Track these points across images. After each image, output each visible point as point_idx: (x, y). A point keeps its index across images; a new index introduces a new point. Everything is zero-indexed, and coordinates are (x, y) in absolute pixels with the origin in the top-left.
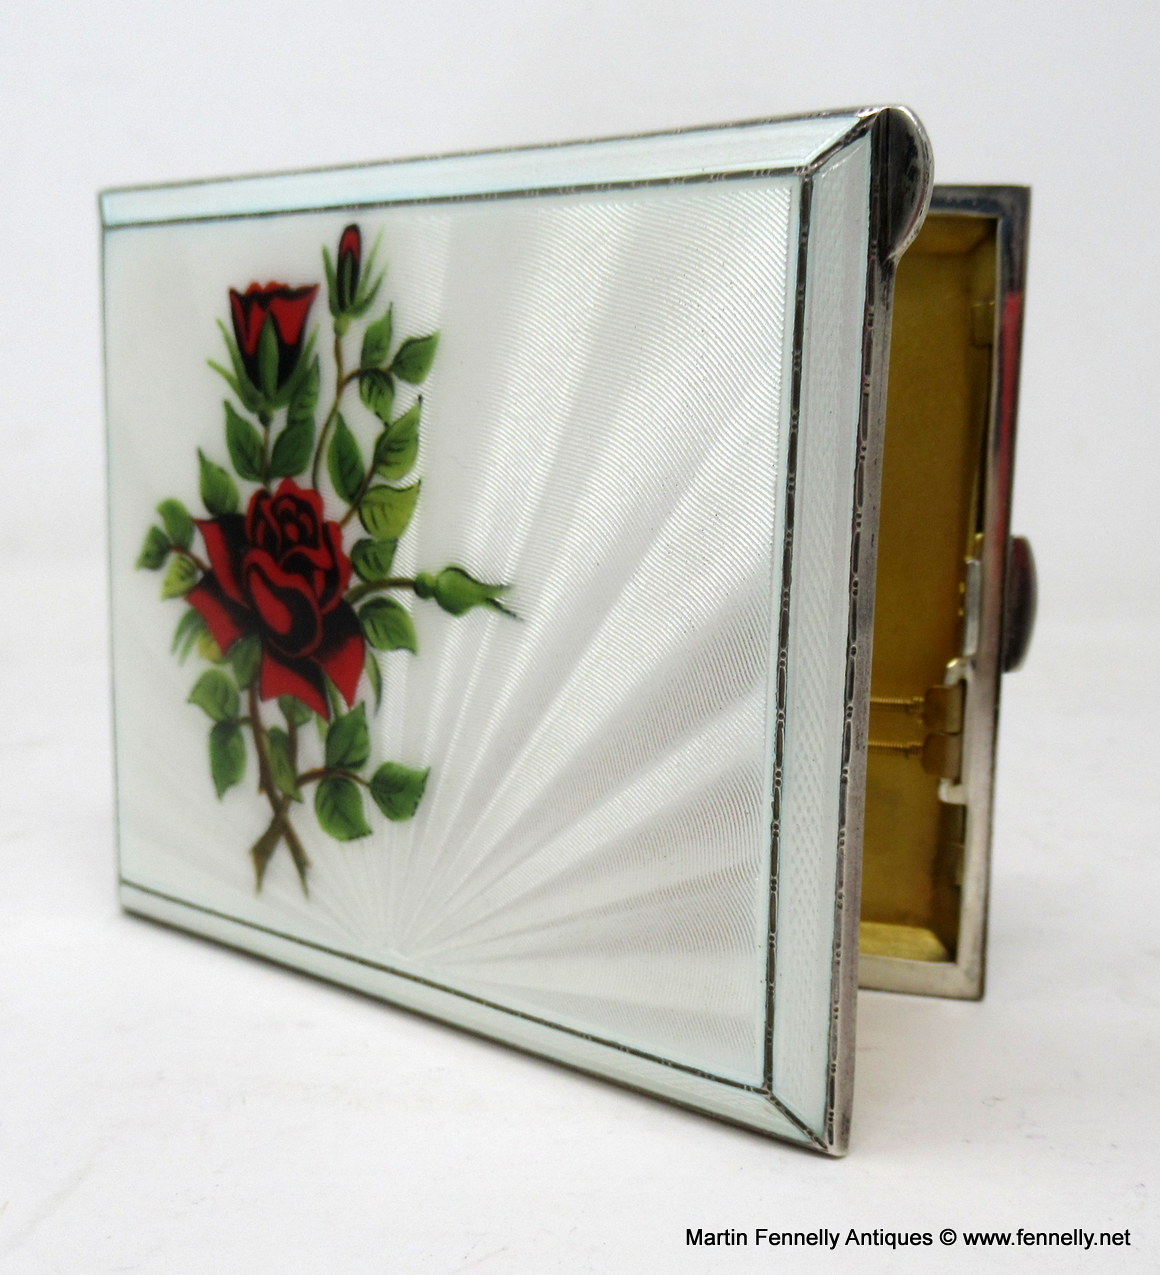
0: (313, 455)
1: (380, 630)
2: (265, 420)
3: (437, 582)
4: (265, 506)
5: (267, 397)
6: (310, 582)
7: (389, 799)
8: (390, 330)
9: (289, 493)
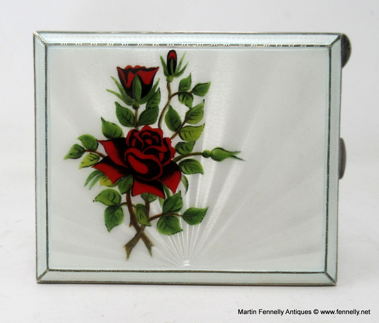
0: (158, 118)
1: (188, 168)
2: (136, 108)
3: (212, 152)
4: (136, 135)
5: (136, 101)
6: (158, 156)
7: (191, 219)
8: (191, 81)
9: (148, 130)
